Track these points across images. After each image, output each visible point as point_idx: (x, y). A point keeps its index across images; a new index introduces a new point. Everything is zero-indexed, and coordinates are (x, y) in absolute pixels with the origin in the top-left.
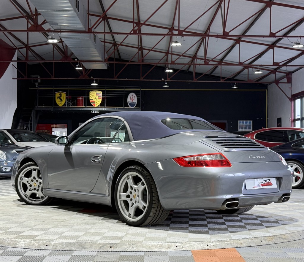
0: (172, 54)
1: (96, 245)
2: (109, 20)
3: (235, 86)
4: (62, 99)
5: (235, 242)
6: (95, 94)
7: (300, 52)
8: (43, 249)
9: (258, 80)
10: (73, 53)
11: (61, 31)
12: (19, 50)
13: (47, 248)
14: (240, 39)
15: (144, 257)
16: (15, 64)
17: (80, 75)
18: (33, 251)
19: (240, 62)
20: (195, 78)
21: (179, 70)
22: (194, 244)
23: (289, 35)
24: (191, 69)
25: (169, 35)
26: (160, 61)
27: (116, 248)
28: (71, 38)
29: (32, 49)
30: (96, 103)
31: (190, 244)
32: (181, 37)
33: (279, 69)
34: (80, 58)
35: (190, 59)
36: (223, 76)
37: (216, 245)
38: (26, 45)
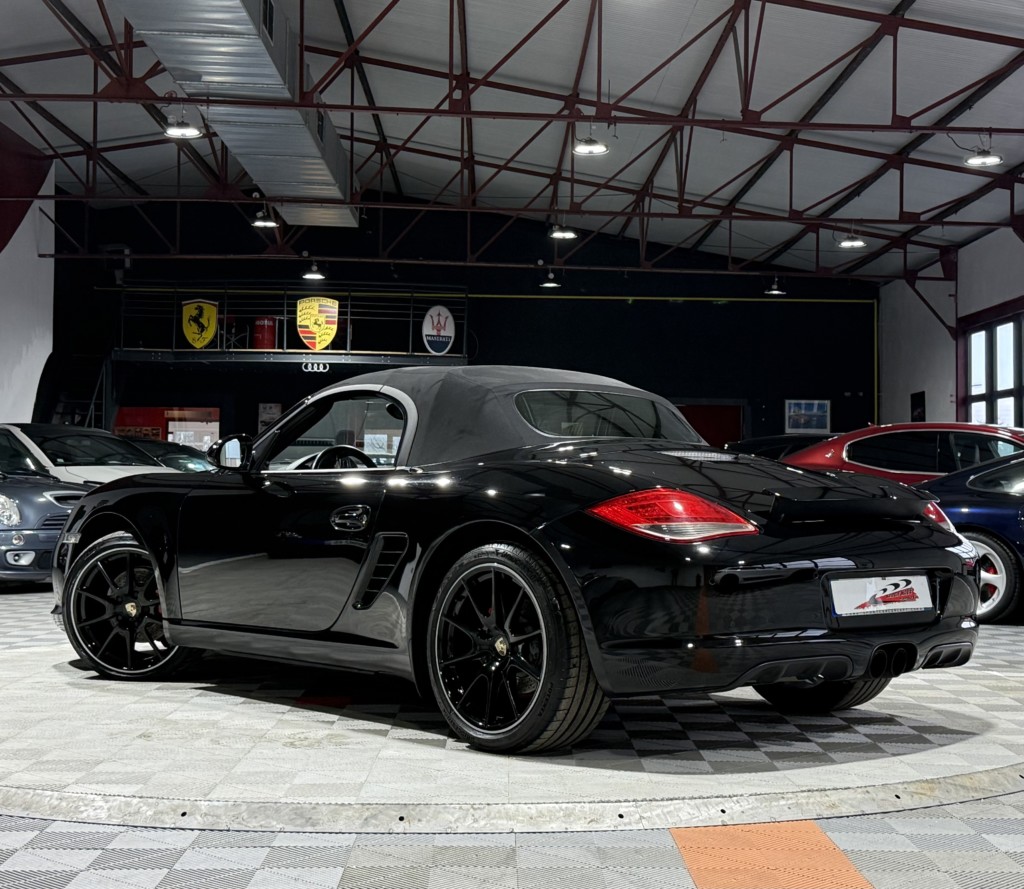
0: (573, 181)
1: (350, 813)
2: (364, 64)
3: (775, 287)
4: (206, 325)
5: (812, 800)
6: (317, 308)
7: (984, 180)
8: (172, 826)
9: (849, 269)
10: (246, 173)
11: (208, 99)
13: (183, 822)
14: (793, 136)
15: (514, 850)
16: (50, 207)
17: (267, 246)
18: (139, 833)
19: (794, 207)
20: (646, 259)
21: (593, 232)
22: (677, 806)
23: (952, 124)
24: (633, 231)
25: (564, 117)
26: (533, 201)
27: (419, 820)
28: (243, 124)
29: (106, 157)
30: (318, 340)
31: (666, 806)
32: (606, 125)
33: (916, 234)
34: (270, 190)
35: (631, 196)
36: (736, 253)
37: (751, 809)
38: (88, 144)
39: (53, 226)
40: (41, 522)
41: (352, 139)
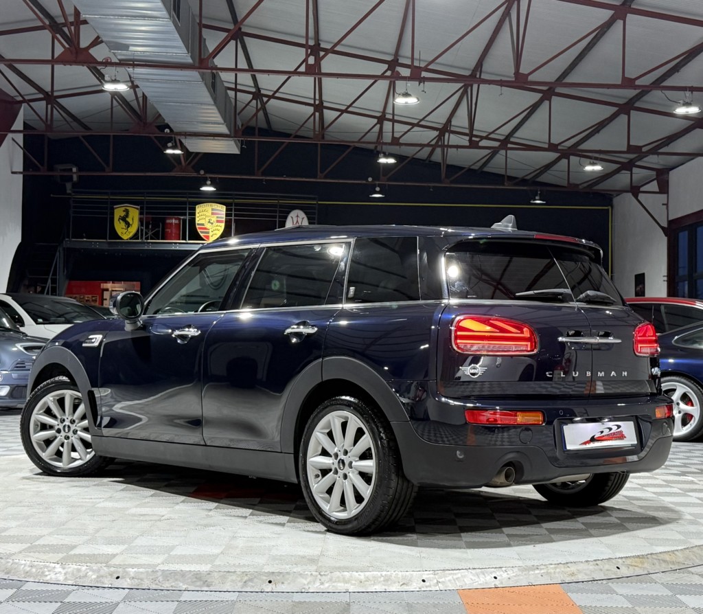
0: (393, 121)
1: (234, 577)
2: (245, 38)
3: (537, 198)
4: (131, 223)
5: (558, 570)
6: (210, 211)
7: (688, 123)
8: (110, 586)
9: (590, 184)
10: (160, 115)
11: (133, 63)
12: (31, 106)
13: (117, 583)
14: (552, 90)
15: (348, 604)
16: (20, 138)
17: (175, 167)
18: (86, 591)
19: (552, 142)
20: (447, 177)
21: (408, 157)
22: (463, 574)
23: (664, 84)
24: (437, 156)
25: (388, 77)
26: (364, 136)
27: (283, 583)
28: (158, 81)
29: (60, 102)
30: (211, 234)
31: (456, 574)
32: (417, 83)
33: (640, 160)
34: (177, 127)
35: (435, 132)
36: (510, 173)
37: (515, 576)
38: (47, 93)
39: (22, 151)
40: (14, 365)
41: (236, 90)
